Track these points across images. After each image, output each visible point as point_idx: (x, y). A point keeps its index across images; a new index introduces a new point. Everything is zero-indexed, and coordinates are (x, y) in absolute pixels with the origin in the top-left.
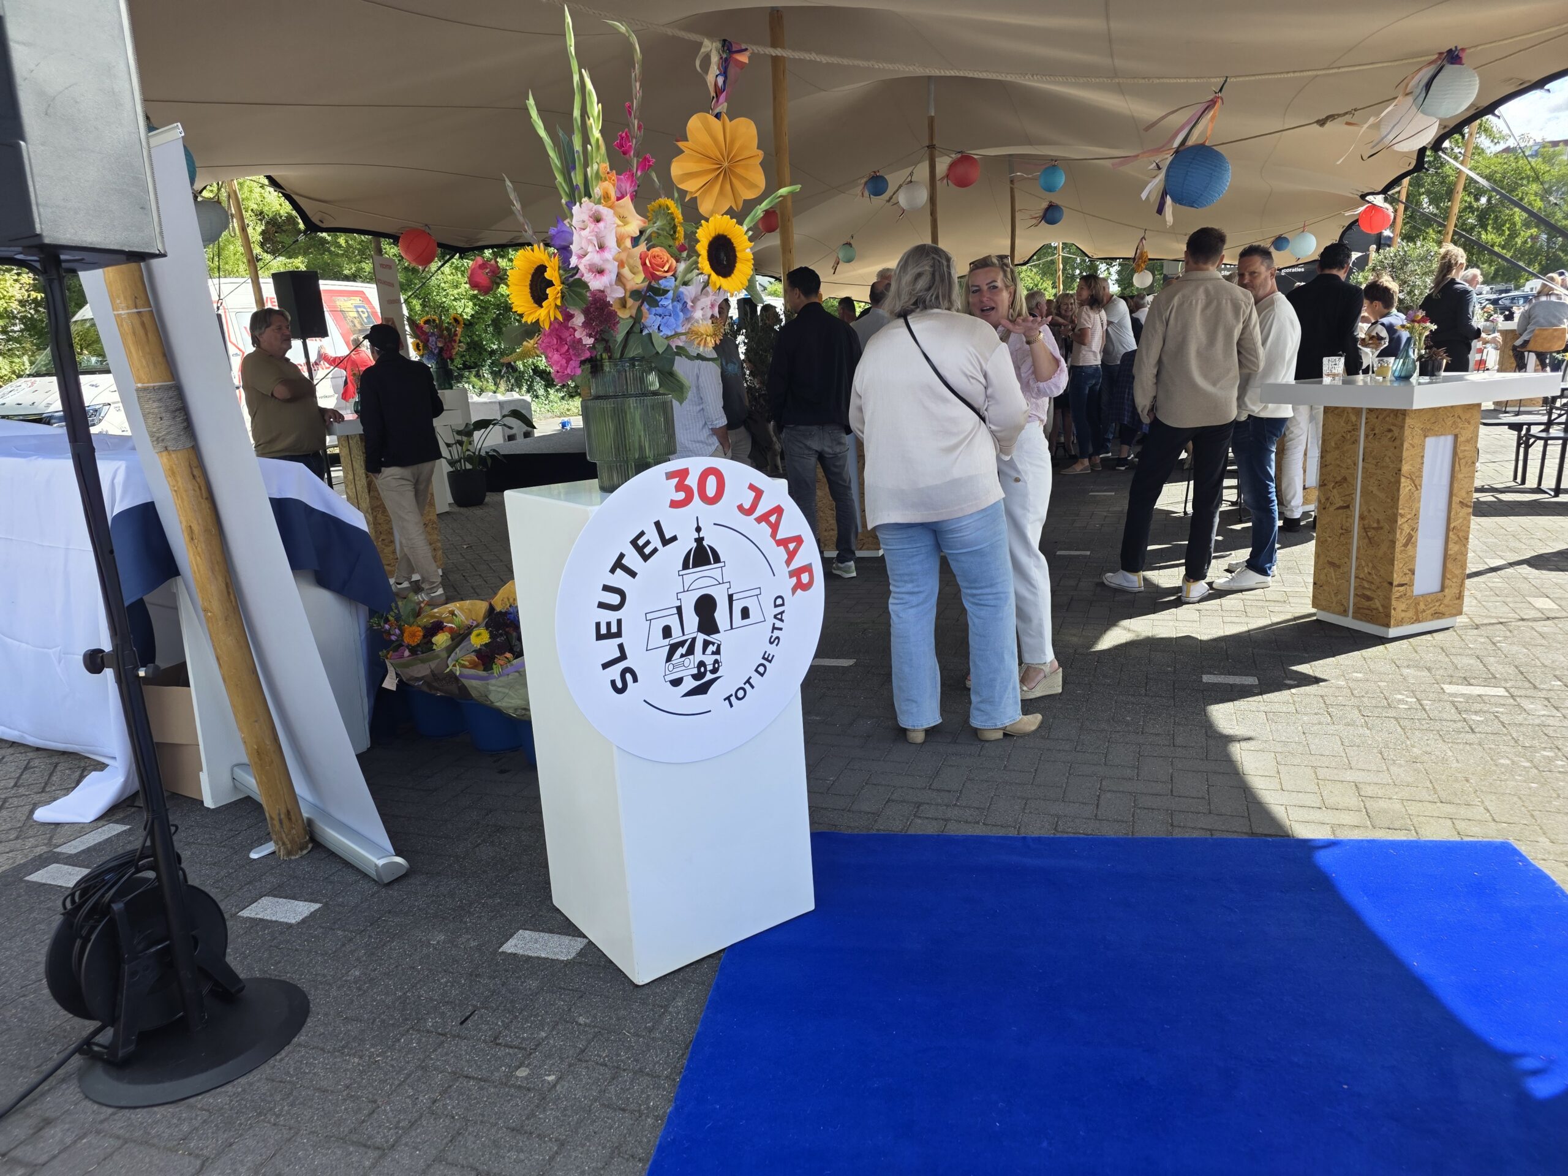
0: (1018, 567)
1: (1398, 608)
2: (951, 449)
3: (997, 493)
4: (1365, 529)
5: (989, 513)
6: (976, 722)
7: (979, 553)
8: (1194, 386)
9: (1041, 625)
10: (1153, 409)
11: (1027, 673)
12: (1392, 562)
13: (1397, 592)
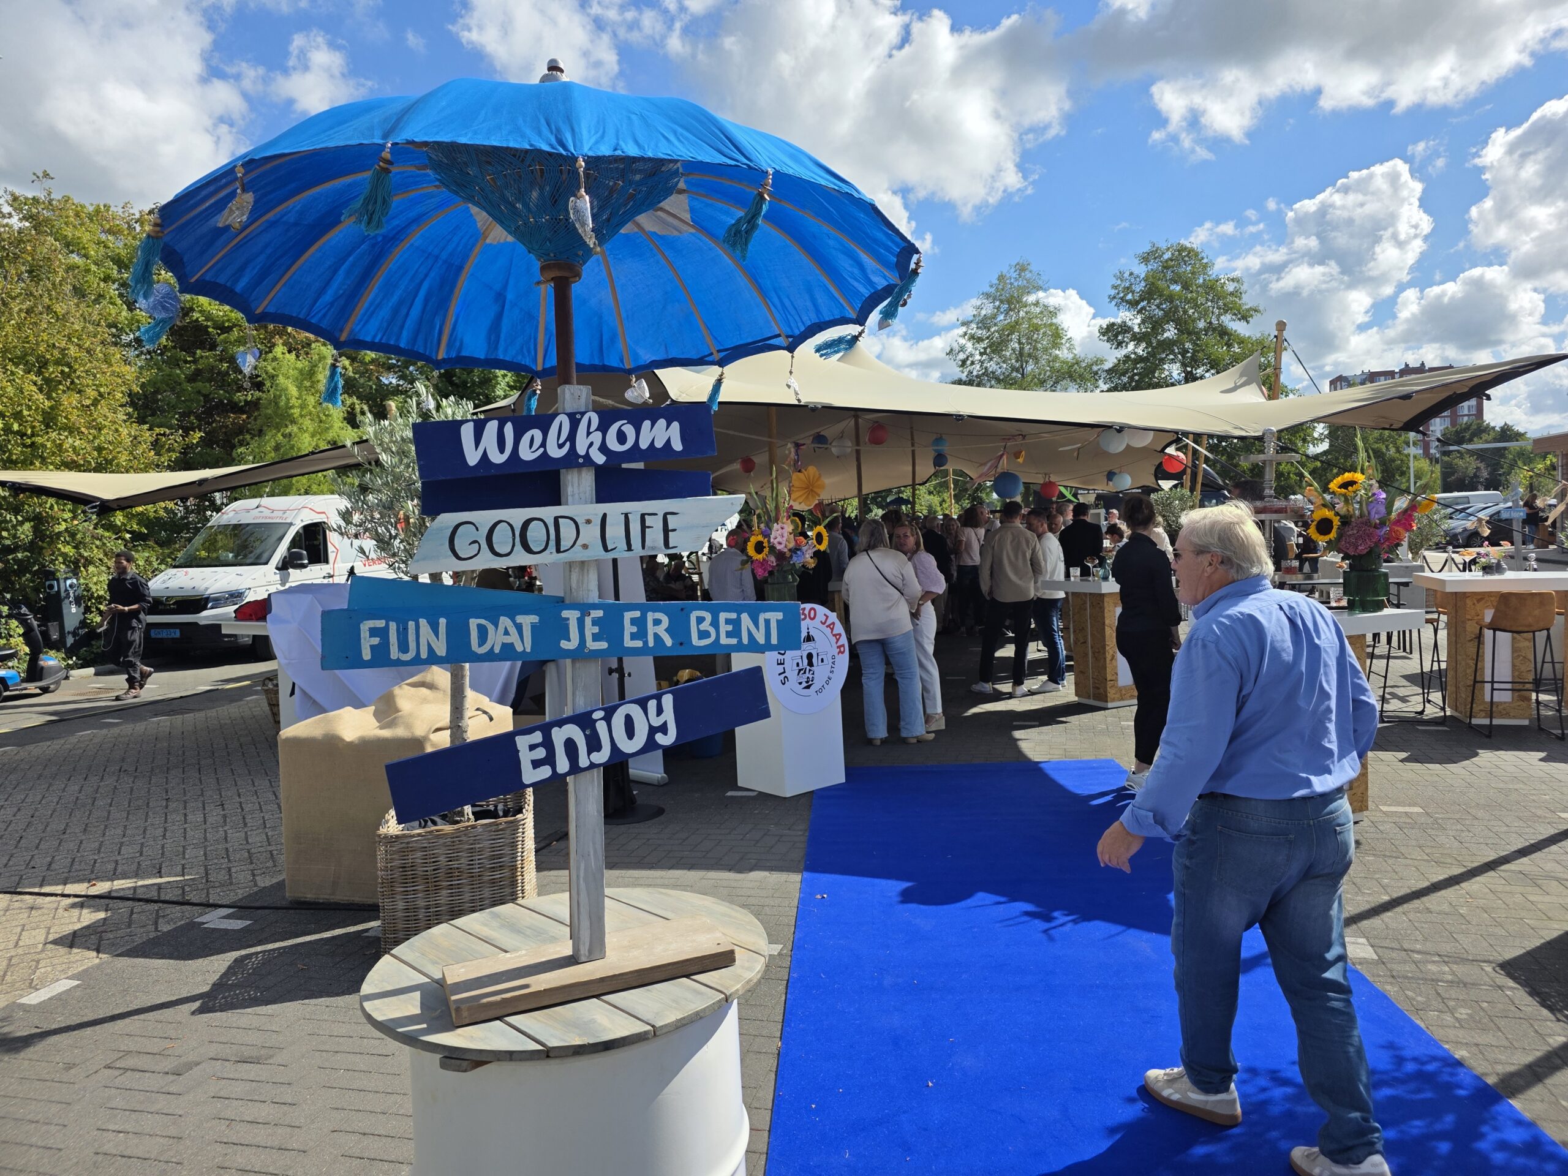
0: (921, 665)
1: (1111, 693)
2: (889, 608)
3: (909, 626)
4: (1093, 653)
5: (906, 635)
6: (904, 734)
7: (903, 653)
8: (1010, 580)
9: (935, 694)
10: (991, 592)
11: (928, 718)
12: (1105, 668)
13: (1109, 684)
